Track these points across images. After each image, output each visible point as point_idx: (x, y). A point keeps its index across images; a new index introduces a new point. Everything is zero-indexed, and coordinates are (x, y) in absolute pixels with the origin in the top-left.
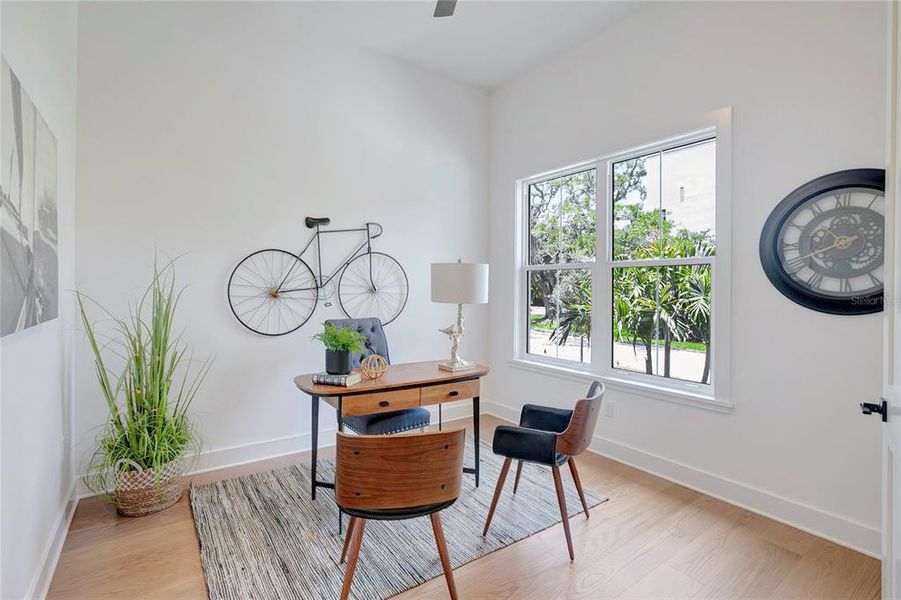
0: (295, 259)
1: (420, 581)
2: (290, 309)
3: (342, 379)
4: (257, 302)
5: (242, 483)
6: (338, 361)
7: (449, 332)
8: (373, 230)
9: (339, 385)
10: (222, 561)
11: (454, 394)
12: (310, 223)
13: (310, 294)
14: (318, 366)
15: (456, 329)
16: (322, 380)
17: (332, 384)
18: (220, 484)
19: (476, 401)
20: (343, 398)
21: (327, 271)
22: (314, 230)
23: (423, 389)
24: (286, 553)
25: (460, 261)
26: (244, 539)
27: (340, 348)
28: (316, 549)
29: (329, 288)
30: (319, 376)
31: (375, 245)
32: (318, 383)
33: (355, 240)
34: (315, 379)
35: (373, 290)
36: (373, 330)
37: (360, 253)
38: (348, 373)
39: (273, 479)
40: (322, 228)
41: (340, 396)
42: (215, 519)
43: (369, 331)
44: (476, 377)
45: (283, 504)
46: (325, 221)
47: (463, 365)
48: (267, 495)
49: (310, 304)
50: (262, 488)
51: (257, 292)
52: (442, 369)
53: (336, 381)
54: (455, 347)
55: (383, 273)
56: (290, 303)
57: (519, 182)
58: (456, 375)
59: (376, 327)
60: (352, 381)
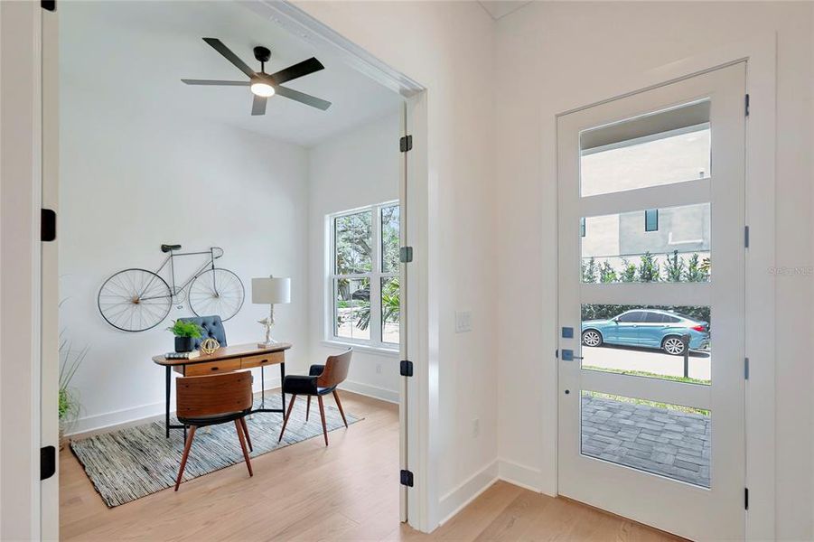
0: (153, 276)
1: (233, 463)
2: (150, 312)
3: (186, 355)
4: (121, 308)
5: (112, 436)
6: (184, 343)
7: (264, 322)
8: (216, 253)
9: (184, 358)
10: (100, 471)
11: (266, 361)
12: (165, 249)
13: (166, 301)
14: (170, 348)
15: (269, 320)
16: (172, 356)
17: (179, 358)
18: (93, 438)
19: (283, 365)
20: (187, 366)
21: (179, 283)
22: (168, 254)
23: (243, 359)
24: (147, 464)
25: (271, 277)
26: (117, 461)
27: (184, 335)
28: (168, 459)
29: (181, 295)
30: (170, 354)
31: (217, 263)
32: (169, 359)
33: (201, 261)
34: (167, 356)
35: (217, 296)
36: (214, 324)
37: (207, 269)
38: (191, 351)
39: (136, 431)
40: (174, 252)
41: (184, 364)
42: (93, 455)
43: (211, 325)
44: (281, 350)
45: (144, 442)
46: (178, 247)
47: (274, 343)
48: (132, 439)
49: (166, 307)
50: (128, 436)
51: (122, 300)
52: (260, 346)
53: (181, 356)
54: (268, 332)
55: (223, 283)
56: (150, 308)
57: (327, 216)
58: (266, 349)
59: (216, 322)
60: (193, 355)
